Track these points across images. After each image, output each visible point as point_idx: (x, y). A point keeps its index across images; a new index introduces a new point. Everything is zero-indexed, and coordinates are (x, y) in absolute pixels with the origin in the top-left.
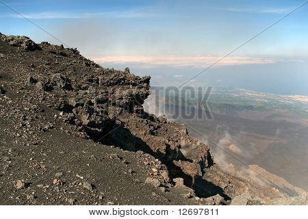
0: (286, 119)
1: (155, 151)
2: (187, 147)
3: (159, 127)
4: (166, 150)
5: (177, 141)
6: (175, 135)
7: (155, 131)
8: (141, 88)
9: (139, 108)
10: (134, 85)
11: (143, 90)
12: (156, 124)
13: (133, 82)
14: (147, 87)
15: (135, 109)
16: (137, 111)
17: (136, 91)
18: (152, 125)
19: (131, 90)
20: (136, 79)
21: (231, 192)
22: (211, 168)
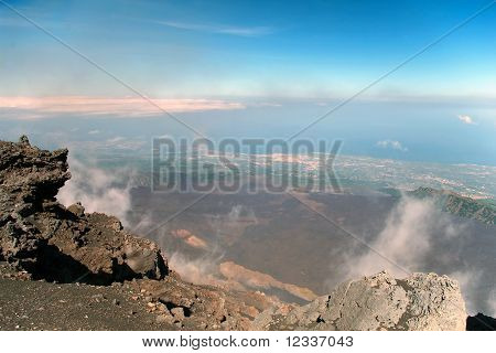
1: (97, 272)
2: (135, 255)
4: (113, 268)
5: (120, 249)
6: (115, 239)
7: (83, 238)
8: (53, 169)
9: (51, 203)
10: (40, 165)
11: (56, 172)
12: (82, 226)
13: (38, 160)
14: (64, 167)
15: (44, 205)
16: (48, 209)
17: (44, 176)
18: (76, 229)
19: (34, 175)
20: (43, 155)
21: (200, 310)
22: (166, 280)
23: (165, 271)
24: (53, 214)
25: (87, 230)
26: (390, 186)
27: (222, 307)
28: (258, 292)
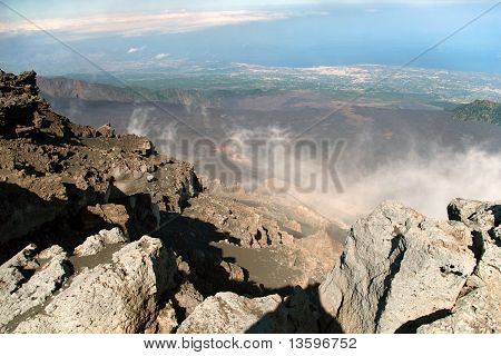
0: (309, 104)
1: (49, 199)
2: (124, 178)
3: (70, 154)
4: (67, 194)
5: (107, 172)
6: (101, 162)
7: (62, 163)
9: (25, 129)
10: (6, 90)
11: (25, 96)
12: (64, 150)
14: (34, 91)
15: (17, 131)
16: (22, 134)
17: (10, 100)
18: (55, 154)
21: (234, 226)
22: (200, 197)
23: (199, 188)
24: (30, 140)
26: (443, 99)
27: (256, 223)
28: (301, 207)
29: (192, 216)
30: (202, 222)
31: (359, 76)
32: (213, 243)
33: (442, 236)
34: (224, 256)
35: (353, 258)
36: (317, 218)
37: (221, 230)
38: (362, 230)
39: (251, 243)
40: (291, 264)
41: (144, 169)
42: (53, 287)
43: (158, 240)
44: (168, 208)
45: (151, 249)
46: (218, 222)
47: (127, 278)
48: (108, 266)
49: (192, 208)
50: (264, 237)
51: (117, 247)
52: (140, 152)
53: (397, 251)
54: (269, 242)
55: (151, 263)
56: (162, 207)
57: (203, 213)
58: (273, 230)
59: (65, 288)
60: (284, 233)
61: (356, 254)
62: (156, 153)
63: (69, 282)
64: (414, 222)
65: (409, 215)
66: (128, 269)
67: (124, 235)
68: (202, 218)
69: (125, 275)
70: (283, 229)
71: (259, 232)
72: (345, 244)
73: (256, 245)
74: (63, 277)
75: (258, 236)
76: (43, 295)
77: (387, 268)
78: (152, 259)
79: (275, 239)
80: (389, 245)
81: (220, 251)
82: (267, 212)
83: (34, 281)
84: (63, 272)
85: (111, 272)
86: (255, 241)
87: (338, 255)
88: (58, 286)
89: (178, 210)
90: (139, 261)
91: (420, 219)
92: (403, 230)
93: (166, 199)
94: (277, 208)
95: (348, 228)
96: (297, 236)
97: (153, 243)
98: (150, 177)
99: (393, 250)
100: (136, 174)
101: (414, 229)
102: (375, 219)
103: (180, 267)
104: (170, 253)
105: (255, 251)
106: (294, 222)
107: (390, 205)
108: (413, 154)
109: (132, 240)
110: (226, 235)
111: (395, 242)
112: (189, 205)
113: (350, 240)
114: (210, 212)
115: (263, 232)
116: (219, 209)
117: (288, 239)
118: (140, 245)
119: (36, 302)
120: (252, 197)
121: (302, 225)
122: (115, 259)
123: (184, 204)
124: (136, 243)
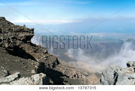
2: (39, 58)
7: (36, 51)
8: (30, 33)
9: (29, 41)
10: (27, 32)
11: (31, 34)
12: (37, 48)
13: (27, 31)
14: (33, 33)
15: (28, 42)
16: (28, 43)
17: (28, 34)
18: (35, 49)
19: (26, 34)
20: (28, 29)
21: (68, 73)
22: (58, 65)
23: (58, 63)
24: (30, 44)
25: (38, 49)
26: (121, 40)
27: (74, 72)
28: (87, 69)
29: (56, 70)
30: (58, 72)
31: (101, 35)
32: (61, 77)
33: (127, 71)
34: (64, 80)
35: (104, 80)
36: (92, 71)
37: (64, 74)
38: (105, 73)
39: (73, 78)
40: (85, 83)
41: (44, 57)
42: (14, 79)
43: (45, 75)
44: (49, 67)
45: (43, 76)
46: (63, 72)
47: (34, 82)
48: (30, 78)
49: (56, 68)
50: (77, 76)
51: (33, 74)
52: (44, 52)
53: (116, 77)
54: (78, 77)
55: (42, 80)
56: (48, 67)
57: (59, 69)
58: (79, 74)
59: (17, 80)
60: (83, 75)
61: (104, 79)
62: (48, 53)
63: (18, 79)
64: (119, 69)
65: (117, 68)
66: (35, 80)
67: (36, 72)
68: (58, 70)
69: (34, 81)
70: (82, 74)
71: (75, 75)
72: (101, 77)
73: (74, 78)
74: (17, 78)
75: (75, 76)
76: (11, 80)
77: (114, 81)
78: (43, 79)
79: (80, 77)
80: (113, 76)
81: (63, 79)
82: (77, 70)
83: (10, 76)
84: (17, 76)
85: (30, 80)
86: (74, 77)
87: (99, 80)
88: (15, 79)
89: (52, 68)
90: (39, 79)
91: (120, 68)
92: (116, 71)
93: (49, 65)
94: (81, 69)
95: (101, 73)
96: (86, 76)
97: (44, 75)
98: (45, 59)
99: (114, 76)
100: (42, 58)
101: (119, 71)
102: (108, 70)
103: (50, 82)
104: (48, 78)
105: (74, 80)
106: (85, 72)
107: (112, 66)
108: (116, 53)
109: (38, 73)
110: (65, 75)
111: (115, 75)
112: (55, 67)
113: (102, 76)
114: (61, 69)
115: (76, 75)
116: (64, 69)
117: (84, 77)
118: (40, 75)
119: (9, 81)
120: (73, 66)
121: (88, 73)
122: (32, 77)
123: (54, 66)
124: (39, 74)
